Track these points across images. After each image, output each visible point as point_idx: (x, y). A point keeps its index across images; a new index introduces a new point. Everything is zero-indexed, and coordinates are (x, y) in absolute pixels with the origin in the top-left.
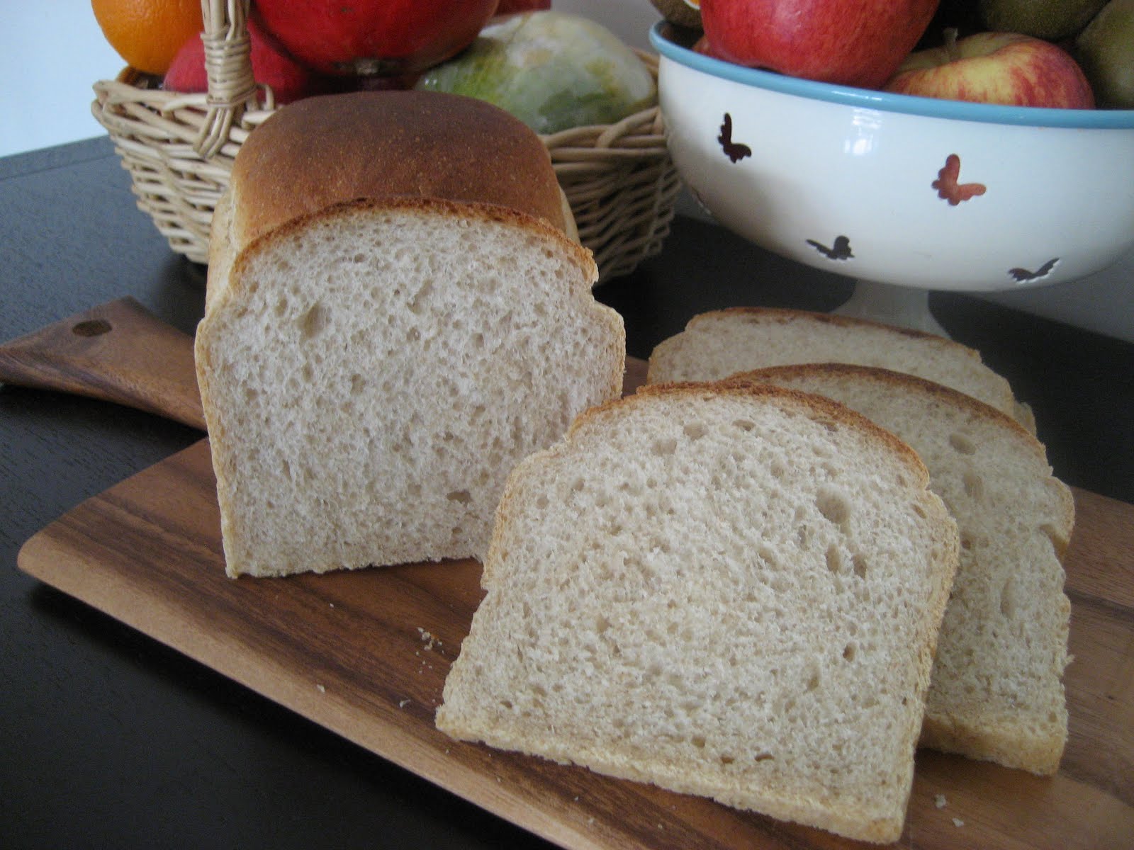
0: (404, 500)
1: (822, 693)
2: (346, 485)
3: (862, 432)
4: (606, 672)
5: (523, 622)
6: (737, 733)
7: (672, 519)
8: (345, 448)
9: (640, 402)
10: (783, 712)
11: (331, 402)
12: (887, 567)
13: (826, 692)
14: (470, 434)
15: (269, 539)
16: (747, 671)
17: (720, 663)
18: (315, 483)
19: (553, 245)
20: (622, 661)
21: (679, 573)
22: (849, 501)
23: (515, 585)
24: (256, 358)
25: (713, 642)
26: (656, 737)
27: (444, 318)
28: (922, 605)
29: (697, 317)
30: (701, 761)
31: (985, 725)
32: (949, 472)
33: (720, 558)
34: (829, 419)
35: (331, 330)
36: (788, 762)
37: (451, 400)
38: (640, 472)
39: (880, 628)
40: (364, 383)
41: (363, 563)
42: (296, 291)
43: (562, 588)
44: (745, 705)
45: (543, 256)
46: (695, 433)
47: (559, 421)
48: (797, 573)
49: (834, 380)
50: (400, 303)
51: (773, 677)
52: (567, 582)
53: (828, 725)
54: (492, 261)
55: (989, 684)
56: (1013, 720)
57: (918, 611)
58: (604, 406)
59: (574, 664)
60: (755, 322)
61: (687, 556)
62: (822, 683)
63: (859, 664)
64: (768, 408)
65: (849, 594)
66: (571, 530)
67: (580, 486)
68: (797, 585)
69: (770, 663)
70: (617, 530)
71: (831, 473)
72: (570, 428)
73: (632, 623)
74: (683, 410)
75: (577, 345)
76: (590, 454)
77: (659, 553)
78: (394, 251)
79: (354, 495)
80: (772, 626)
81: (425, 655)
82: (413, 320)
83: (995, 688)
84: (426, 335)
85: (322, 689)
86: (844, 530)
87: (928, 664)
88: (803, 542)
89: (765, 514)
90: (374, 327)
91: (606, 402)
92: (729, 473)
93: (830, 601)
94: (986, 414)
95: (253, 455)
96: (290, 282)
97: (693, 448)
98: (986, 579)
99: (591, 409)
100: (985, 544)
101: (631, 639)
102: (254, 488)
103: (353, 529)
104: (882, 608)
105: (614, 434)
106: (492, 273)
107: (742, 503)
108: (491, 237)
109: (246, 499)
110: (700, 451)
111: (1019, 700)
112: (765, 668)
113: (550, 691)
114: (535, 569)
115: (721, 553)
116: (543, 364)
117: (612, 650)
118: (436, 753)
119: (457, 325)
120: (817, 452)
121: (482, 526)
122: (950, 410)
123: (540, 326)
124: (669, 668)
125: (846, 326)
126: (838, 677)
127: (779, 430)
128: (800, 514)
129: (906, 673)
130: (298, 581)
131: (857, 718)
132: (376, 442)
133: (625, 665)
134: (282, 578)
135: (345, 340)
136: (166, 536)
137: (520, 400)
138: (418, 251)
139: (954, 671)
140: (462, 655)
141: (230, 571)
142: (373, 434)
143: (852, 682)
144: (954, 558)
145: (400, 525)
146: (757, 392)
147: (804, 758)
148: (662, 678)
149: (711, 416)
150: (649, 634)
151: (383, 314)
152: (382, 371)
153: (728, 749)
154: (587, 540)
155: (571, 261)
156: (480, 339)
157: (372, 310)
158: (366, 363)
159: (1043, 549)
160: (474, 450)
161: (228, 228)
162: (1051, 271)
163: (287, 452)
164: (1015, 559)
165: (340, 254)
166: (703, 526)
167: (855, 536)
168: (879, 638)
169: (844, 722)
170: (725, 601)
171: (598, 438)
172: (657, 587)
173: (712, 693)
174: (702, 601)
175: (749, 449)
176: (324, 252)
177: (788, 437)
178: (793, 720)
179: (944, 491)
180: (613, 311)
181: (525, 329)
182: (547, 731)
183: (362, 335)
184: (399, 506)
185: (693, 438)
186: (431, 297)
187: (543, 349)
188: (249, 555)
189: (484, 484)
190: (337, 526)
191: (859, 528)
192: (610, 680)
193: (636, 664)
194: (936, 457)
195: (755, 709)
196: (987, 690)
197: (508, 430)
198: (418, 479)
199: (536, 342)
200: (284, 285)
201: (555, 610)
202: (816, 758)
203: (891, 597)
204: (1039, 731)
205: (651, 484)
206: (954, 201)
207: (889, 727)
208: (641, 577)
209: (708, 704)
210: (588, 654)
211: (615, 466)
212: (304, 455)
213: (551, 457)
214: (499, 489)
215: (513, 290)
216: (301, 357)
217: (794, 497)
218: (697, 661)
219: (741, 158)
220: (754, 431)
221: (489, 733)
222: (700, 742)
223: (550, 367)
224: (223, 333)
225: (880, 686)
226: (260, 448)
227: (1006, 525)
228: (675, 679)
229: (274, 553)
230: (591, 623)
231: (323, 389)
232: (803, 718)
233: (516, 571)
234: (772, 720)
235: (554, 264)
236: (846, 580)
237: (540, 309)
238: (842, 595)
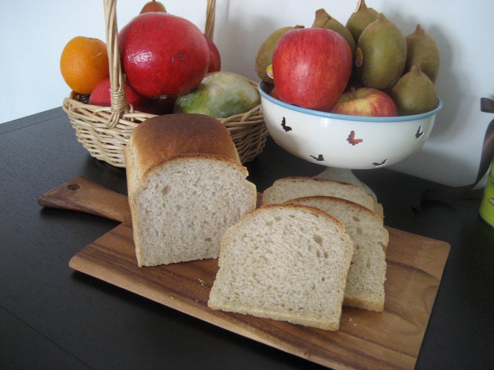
0: (192, 241)
1: (316, 291)
2: (175, 238)
3: (326, 217)
4: (256, 288)
5: (231, 275)
6: (293, 302)
7: (273, 244)
8: (175, 227)
9: (261, 210)
10: (306, 296)
11: (171, 213)
12: (333, 255)
13: (317, 290)
14: (211, 221)
15: (151, 255)
16: (295, 285)
17: (288, 283)
18: (166, 237)
19: (235, 166)
20: (260, 285)
21: (275, 259)
22: (323, 237)
23: (228, 265)
24: (149, 202)
25: (286, 278)
26: (271, 304)
27: (204, 188)
28: (343, 265)
29: (276, 181)
30: (284, 310)
31: (362, 298)
32: (353, 227)
33: (286, 255)
34: (316, 214)
35: (171, 193)
36: (307, 309)
37: (206, 212)
38: (263, 231)
39: (331, 272)
40: (181, 207)
41: (179, 261)
42: (161, 182)
43: (242, 265)
44: (295, 294)
45: (233, 170)
46: (278, 219)
47: (237, 216)
48: (308, 258)
49: (318, 201)
50: (191, 184)
51: (303, 287)
52: (243, 263)
53: (318, 299)
54: (218, 171)
55: (363, 287)
56: (370, 296)
57: (342, 267)
58: (250, 212)
59: (247, 286)
60: (295, 181)
61: (277, 254)
62: (316, 288)
63: (326, 282)
64: (299, 211)
65: (323, 263)
66: (244, 249)
67: (245, 236)
68: (308, 261)
69: (302, 283)
70: (257, 248)
71: (317, 229)
72: (241, 219)
73: (262, 274)
74: (274, 213)
75: (242, 194)
76: (248, 226)
77: (269, 254)
78: (189, 169)
79: (177, 241)
80: (302, 273)
81: (202, 287)
82: (195, 189)
83: (365, 288)
84: (198, 193)
85: (172, 298)
86: (321, 246)
87: (345, 281)
88: (310, 249)
89: (299, 242)
90: (184, 191)
91: (251, 211)
92: (288, 230)
93: (318, 265)
94: (364, 210)
95: (148, 230)
96: (160, 180)
97: (278, 223)
98: (363, 258)
99: (247, 213)
100: (363, 248)
101: (262, 278)
102: (147, 240)
103: (177, 251)
104: (332, 267)
105: (254, 220)
106: (218, 175)
107: (292, 239)
108: (217, 164)
109: (145, 243)
110: (280, 224)
111: (371, 291)
112: (300, 284)
113: (241, 294)
114: (234, 260)
115: (287, 253)
116: (233, 200)
117: (257, 282)
118: (208, 314)
119: (207, 190)
120: (313, 223)
121: (215, 248)
122: (353, 208)
123: (231, 189)
124: (274, 286)
125: (323, 182)
126: (320, 286)
127: (302, 217)
128: (309, 241)
129: (339, 284)
130: (160, 267)
131: (326, 297)
132: (184, 225)
133: (261, 285)
134: (155, 266)
135: (175, 196)
136: (117, 255)
137: (226, 211)
138: (196, 169)
139: (353, 284)
140: (214, 286)
141: (140, 265)
142: (183, 222)
143: (324, 287)
144: (352, 253)
145: (191, 249)
146: (295, 206)
147: (311, 308)
148: (272, 289)
149: (282, 214)
150: (268, 276)
151: (186, 188)
152: (186, 204)
153: (291, 307)
154: (248, 251)
155: (240, 170)
156: (214, 193)
157: (183, 186)
158: (181, 202)
159: (379, 249)
160: (212, 226)
161: (133, 160)
162: (385, 163)
163: (158, 229)
164: (371, 252)
165: (174, 171)
166: (281, 246)
167: (324, 247)
168: (331, 275)
169: (322, 298)
170: (289, 266)
171: (249, 221)
172: (269, 263)
173: (286, 292)
174: (282, 267)
175: (294, 223)
176: (169, 171)
177: (305, 219)
178: (308, 298)
179: (351, 233)
180: (253, 184)
181: (227, 190)
182: (240, 305)
183: (180, 194)
184: (191, 243)
185: (278, 220)
186: (199, 182)
187: (232, 195)
188: (145, 260)
189: (215, 236)
190: (172, 250)
191: (325, 244)
192: (257, 290)
193: (264, 285)
194: (349, 223)
195: (298, 296)
196: (363, 289)
197: (222, 219)
198: (196, 235)
199: (231, 194)
200: (158, 180)
201: (241, 271)
202: (315, 308)
203: (334, 264)
204: (377, 299)
205: (266, 234)
206: (354, 144)
207: (334, 298)
208: (264, 261)
209: (285, 295)
210: (251, 283)
211: (255, 230)
212: (163, 230)
213: (237, 227)
214: (220, 237)
215: (224, 179)
216: (162, 201)
217: (307, 237)
218: (281, 284)
219: (289, 131)
220: (295, 218)
221: (224, 306)
222: (283, 305)
223: (235, 200)
224: (140, 195)
225: (332, 288)
226: (150, 227)
227: (369, 242)
228: (275, 289)
229: (153, 259)
230: (251, 274)
231: (169, 210)
232: (311, 297)
233: (228, 261)
234: (302, 298)
235: (235, 171)
236: (322, 259)
237: (231, 184)
238: (321, 264)
